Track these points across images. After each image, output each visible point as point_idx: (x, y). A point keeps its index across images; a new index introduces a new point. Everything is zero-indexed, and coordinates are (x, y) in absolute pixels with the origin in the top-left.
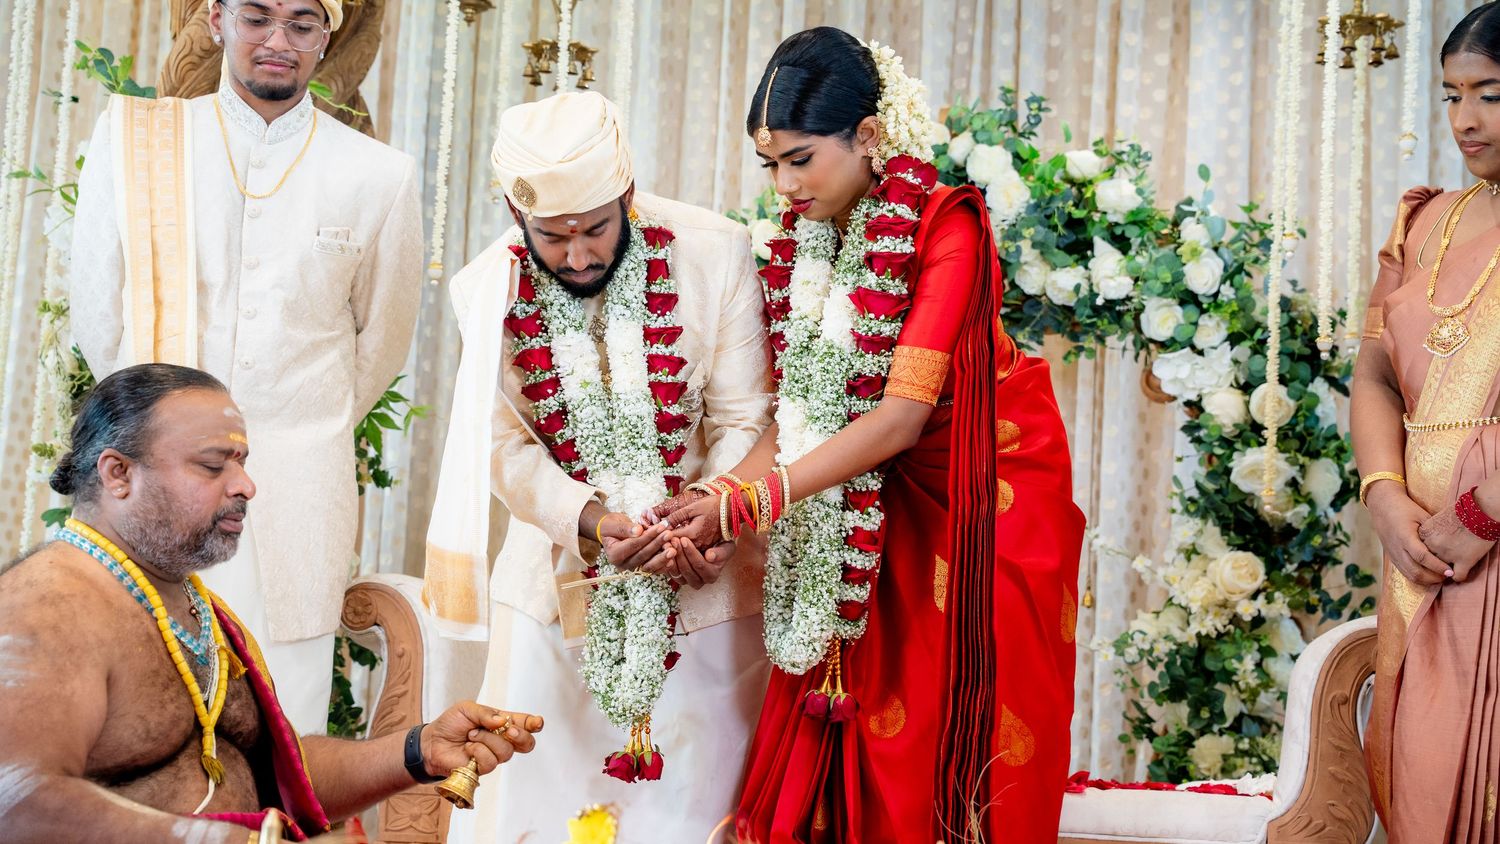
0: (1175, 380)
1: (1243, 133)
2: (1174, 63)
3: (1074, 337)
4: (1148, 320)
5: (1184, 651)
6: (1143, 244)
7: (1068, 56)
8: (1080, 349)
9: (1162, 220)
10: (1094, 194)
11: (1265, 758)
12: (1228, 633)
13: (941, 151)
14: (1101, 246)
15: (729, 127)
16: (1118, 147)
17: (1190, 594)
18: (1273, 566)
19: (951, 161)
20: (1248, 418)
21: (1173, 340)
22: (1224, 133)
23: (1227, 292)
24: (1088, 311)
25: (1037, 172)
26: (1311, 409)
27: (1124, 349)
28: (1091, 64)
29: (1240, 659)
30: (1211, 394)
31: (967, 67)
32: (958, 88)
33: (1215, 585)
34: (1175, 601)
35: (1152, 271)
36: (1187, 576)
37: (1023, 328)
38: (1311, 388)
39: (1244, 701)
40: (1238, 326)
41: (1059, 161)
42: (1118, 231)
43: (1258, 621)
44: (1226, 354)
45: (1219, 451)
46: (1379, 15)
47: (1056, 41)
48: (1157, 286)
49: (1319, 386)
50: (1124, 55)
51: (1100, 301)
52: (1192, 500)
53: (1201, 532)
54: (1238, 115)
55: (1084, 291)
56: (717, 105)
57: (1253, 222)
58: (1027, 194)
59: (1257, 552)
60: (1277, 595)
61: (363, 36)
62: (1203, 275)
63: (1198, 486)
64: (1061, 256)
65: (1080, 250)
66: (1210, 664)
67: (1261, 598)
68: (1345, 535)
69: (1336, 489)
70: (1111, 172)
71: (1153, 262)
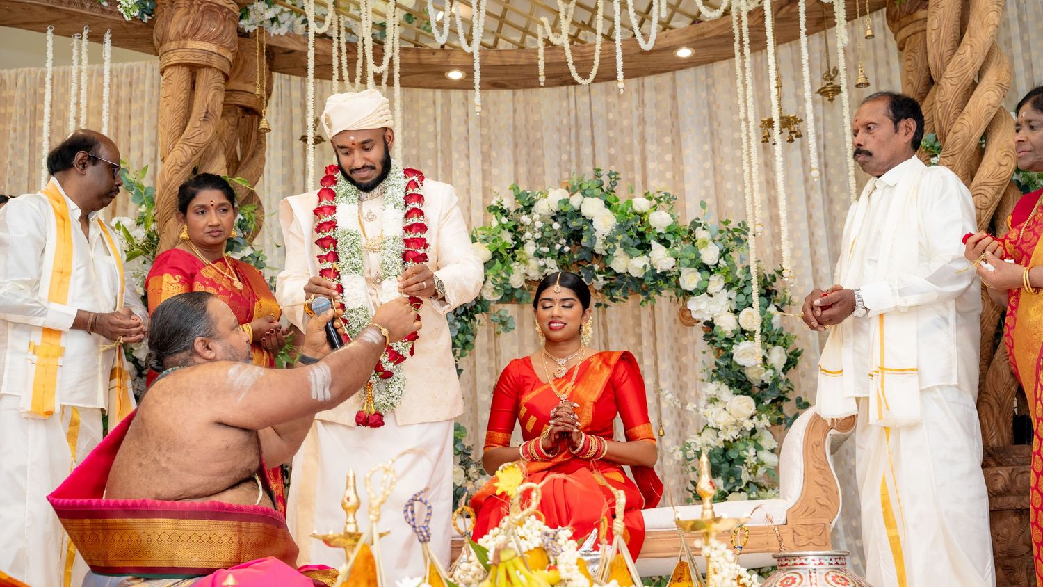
0: (699, 311)
1: (712, 192)
2: (673, 159)
3: (645, 292)
4: (684, 281)
5: (716, 451)
6: (676, 242)
8: (649, 298)
9: (684, 230)
10: (648, 220)
12: (739, 439)
13: (566, 202)
14: (655, 244)
16: (657, 196)
17: (718, 420)
18: (758, 401)
19: (573, 207)
20: (739, 327)
21: (697, 289)
22: (703, 193)
23: (723, 263)
24: (651, 279)
25: (619, 210)
26: (770, 319)
27: (671, 297)
28: (632, 162)
29: (747, 451)
30: (719, 316)
33: (730, 414)
34: (710, 425)
35: (683, 254)
36: (715, 412)
37: (618, 289)
38: (768, 309)
39: (750, 474)
40: (730, 279)
41: (629, 203)
42: (662, 237)
43: (753, 431)
44: (725, 294)
45: (725, 346)
46: (791, 116)
47: (612, 151)
48: (688, 262)
49: (772, 309)
50: (649, 155)
51: (658, 272)
52: (714, 371)
53: (718, 389)
54: (708, 183)
55: (648, 269)
57: (728, 230)
58: (615, 221)
59: (749, 394)
60: (763, 415)
61: (257, 159)
62: (710, 255)
63: (717, 364)
64: (635, 251)
65: (645, 247)
66: (732, 454)
67: (755, 418)
68: (791, 385)
69: (785, 362)
70: (655, 208)
71: (683, 250)
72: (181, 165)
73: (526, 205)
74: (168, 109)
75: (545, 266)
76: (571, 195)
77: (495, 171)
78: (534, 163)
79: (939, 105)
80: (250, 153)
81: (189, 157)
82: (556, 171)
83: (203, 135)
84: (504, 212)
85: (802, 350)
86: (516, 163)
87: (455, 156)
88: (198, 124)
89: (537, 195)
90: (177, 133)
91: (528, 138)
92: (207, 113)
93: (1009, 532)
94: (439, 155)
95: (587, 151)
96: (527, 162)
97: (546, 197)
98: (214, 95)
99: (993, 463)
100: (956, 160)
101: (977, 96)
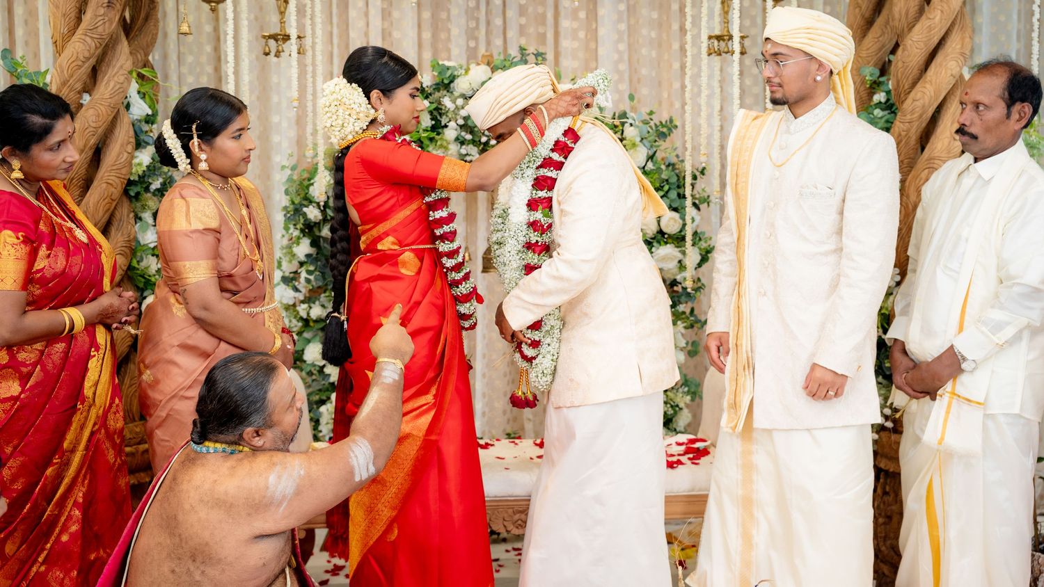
1: (626, 57)
2: (587, 14)
7: (530, 10)
11: (672, 403)
15: (338, 47)
20: (659, 229)
22: (616, 56)
23: (650, 166)
28: (544, 16)
31: (475, 15)
32: (471, 26)
54: (622, 47)
56: (331, 34)
60: (679, 322)
62: (638, 157)
68: (703, 284)
69: (698, 261)
72: (84, 60)
73: (446, 82)
75: (467, 154)
76: (493, 72)
77: (396, 14)
78: (439, 7)
79: (900, 64)
80: (143, 15)
81: (92, 51)
82: (463, 21)
83: (107, 25)
85: (714, 247)
88: (102, 11)
89: (457, 70)
90: (73, 15)
96: (431, 7)
97: (467, 70)
100: (912, 127)
101: (941, 65)
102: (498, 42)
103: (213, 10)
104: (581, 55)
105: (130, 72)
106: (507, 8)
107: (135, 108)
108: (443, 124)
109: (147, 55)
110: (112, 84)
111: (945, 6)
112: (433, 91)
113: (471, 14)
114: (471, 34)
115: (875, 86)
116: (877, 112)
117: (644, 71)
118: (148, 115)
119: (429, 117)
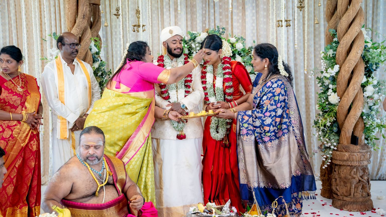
1: (255, 28)
2: (242, 14)
6: (244, 55)
7: (223, 14)
9: (246, 50)
10: (235, 46)
14: (237, 56)
22: (252, 28)
28: (228, 15)
32: (203, 20)
35: (247, 61)
42: (240, 53)
48: (248, 64)
50: (233, 13)
54: (254, 25)
65: (233, 56)
70: (237, 41)
71: (248, 59)
73: (193, 38)
74: (69, 13)
77: (179, 17)
78: (193, 13)
81: (79, 33)
82: (201, 18)
83: (83, 24)
84: (186, 42)
86: (187, 13)
87: (165, 10)
88: (81, 20)
89: (197, 34)
90: (73, 21)
91: (191, 3)
92: (84, 15)
93: (346, 171)
94: (159, 9)
95: (212, 11)
96: (191, 14)
97: (200, 35)
98: (86, 8)
99: (344, 151)
100: (343, 49)
101: (353, 28)
102: (213, 24)
103: (118, 18)
104: (240, 28)
105: (91, 39)
106: (215, 13)
107: (93, 50)
108: (192, 52)
109: (98, 33)
110: (85, 43)
111: (354, 8)
112: (189, 41)
113: (204, 16)
114: (204, 22)
115: (334, 36)
116: (334, 44)
117: (262, 33)
118: (97, 52)
119: (187, 50)
